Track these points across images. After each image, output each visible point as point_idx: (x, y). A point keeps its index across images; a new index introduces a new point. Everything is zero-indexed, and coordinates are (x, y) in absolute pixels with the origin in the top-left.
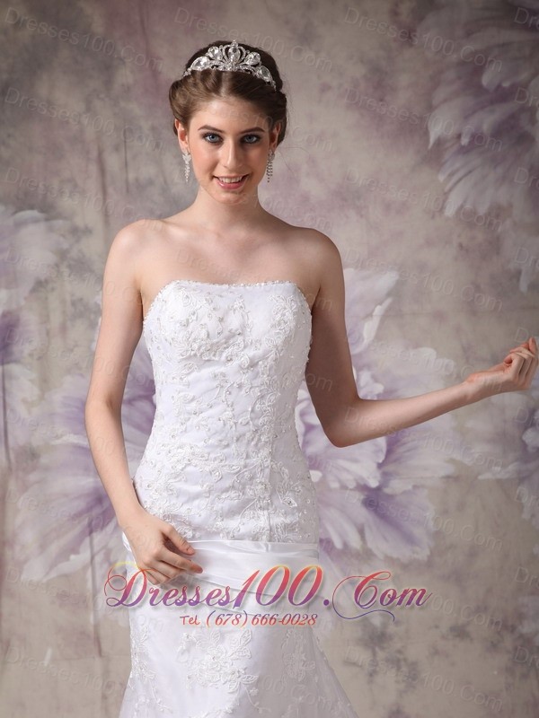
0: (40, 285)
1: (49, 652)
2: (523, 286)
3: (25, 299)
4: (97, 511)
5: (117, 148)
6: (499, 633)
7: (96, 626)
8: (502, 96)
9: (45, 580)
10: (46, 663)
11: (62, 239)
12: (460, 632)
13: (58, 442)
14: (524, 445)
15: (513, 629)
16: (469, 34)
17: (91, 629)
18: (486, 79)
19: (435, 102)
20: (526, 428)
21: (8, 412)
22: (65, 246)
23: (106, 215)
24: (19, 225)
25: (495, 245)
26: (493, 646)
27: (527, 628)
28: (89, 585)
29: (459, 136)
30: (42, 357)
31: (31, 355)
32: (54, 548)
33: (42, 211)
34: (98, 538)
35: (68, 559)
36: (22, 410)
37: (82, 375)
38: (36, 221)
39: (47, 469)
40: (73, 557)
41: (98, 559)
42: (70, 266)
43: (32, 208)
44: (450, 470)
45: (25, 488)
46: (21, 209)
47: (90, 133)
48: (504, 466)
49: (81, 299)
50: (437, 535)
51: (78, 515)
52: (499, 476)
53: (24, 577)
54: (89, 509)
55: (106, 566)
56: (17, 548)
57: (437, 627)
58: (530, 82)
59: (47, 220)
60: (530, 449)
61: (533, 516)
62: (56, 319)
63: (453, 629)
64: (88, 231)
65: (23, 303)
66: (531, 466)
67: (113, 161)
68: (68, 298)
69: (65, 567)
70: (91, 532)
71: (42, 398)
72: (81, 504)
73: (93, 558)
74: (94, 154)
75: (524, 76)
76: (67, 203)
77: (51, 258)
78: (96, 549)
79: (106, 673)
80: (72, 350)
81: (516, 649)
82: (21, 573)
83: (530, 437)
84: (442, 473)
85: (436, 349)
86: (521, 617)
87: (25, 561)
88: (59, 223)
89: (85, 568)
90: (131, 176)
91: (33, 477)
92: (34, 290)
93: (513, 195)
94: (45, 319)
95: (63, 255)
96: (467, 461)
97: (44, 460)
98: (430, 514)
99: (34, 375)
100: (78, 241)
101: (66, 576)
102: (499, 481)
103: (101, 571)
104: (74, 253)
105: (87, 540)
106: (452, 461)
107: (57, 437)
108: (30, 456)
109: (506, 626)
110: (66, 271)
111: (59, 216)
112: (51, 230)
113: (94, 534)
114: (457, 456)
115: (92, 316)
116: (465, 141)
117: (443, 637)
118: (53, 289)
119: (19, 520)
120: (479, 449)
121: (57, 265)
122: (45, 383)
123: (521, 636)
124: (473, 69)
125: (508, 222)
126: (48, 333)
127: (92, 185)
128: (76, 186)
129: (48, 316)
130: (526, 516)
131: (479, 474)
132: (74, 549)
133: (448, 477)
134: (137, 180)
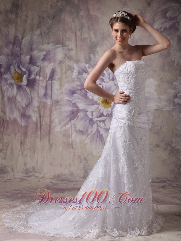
0: (61, 62)
1: (61, 147)
2: (175, 64)
3: (57, 65)
4: (72, 115)
5: (79, 30)
6: (167, 146)
7: (72, 142)
8: (171, 19)
9: (60, 131)
10: (60, 150)
11: (66, 51)
12: (158, 146)
13: (64, 99)
14: (174, 102)
15: (170, 145)
16: (164, 4)
17: (71, 143)
18: (168, 15)
19: (155, 20)
20: (175, 98)
21: (52, 92)
22: (67, 53)
23: (76, 46)
24: (56, 48)
25: (169, 54)
26: (165, 149)
27: (173, 145)
28: (70, 132)
29: (161, 28)
30: (61, 79)
31: (58, 78)
32: (62, 124)
33: (61, 45)
34: (73, 122)
35: (65, 126)
36: (55, 91)
37: (70, 83)
38: (60, 47)
39: (61, 105)
40: (66, 126)
41: (72, 126)
42: (67, 58)
43: (59, 44)
44: (156, 108)
45: (56, 109)
46: (57, 44)
47: (73, 27)
48: (169, 107)
49: (70, 66)
50: (153, 123)
51: (68, 116)
52: (168, 109)
53: (55, 130)
54: (70, 115)
55: (74, 128)
56: (54, 123)
57: (152, 144)
58: (178, 15)
59: (63, 47)
60: (176, 103)
61: (176, 119)
62: (64, 70)
63: (156, 145)
64: (72, 50)
65: (56, 66)
66: (176, 107)
67: (78, 33)
68: (67, 65)
69: (64, 128)
70: (71, 120)
71: (60, 89)
72: (68, 114)
73: (71, 126)
74: (74, 31)
75: (177, 14)
76: (67, 43)
77: (63, 56)
78: (72, 124)
79: (74, 152)
80: (68, 78)
81: (171, 150)
82: (55, 129)
83: (176, 100)
84: (155, 109)
85: (154, 79)
86: (172, 142)
87: (56, 126)
88: (65, 48)
89: (69, 129)
90: (83, 37)
91: (58, 107)
92: (59, 63)
93: (174, 42)
94: (62, 70)
95: (66, 55)
96: (161, 106)
97: (60, 103)
98: (151, 118)
99: (58, 83)
100: (70, 52)
101: (65, 130)
102: (168, 111)
103: (73, 129)
104: (69, 55)
105: (70, 122)
106: (157, 106)
107: (64, 98)
108: (57, 102)
109: (168, 144)
110: (67, 59)
111: (65, 46)
112: (63, 49)
113: (72, 121)
114: (158, 105)
115: (72, 70)
116: (162, 29)
117: (154, 147)
118: (64, 63)
119: (54, 117)
120: (164, 103)
121: (64, 58)
122: (61, 85)
123: (172, 147)
124: (165, 12)
125: (172, 49)
126: (62, 73)
127: (73, 39)
128: (70, 39)
129: (62, 69)
130: (174, 119)
131: (163, 109)
132: (67, 124)
133: (156, 109)
134: (84, 38)
